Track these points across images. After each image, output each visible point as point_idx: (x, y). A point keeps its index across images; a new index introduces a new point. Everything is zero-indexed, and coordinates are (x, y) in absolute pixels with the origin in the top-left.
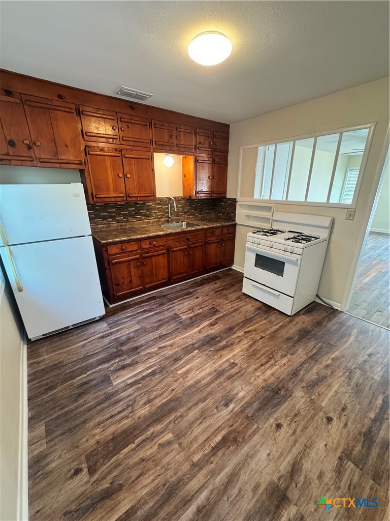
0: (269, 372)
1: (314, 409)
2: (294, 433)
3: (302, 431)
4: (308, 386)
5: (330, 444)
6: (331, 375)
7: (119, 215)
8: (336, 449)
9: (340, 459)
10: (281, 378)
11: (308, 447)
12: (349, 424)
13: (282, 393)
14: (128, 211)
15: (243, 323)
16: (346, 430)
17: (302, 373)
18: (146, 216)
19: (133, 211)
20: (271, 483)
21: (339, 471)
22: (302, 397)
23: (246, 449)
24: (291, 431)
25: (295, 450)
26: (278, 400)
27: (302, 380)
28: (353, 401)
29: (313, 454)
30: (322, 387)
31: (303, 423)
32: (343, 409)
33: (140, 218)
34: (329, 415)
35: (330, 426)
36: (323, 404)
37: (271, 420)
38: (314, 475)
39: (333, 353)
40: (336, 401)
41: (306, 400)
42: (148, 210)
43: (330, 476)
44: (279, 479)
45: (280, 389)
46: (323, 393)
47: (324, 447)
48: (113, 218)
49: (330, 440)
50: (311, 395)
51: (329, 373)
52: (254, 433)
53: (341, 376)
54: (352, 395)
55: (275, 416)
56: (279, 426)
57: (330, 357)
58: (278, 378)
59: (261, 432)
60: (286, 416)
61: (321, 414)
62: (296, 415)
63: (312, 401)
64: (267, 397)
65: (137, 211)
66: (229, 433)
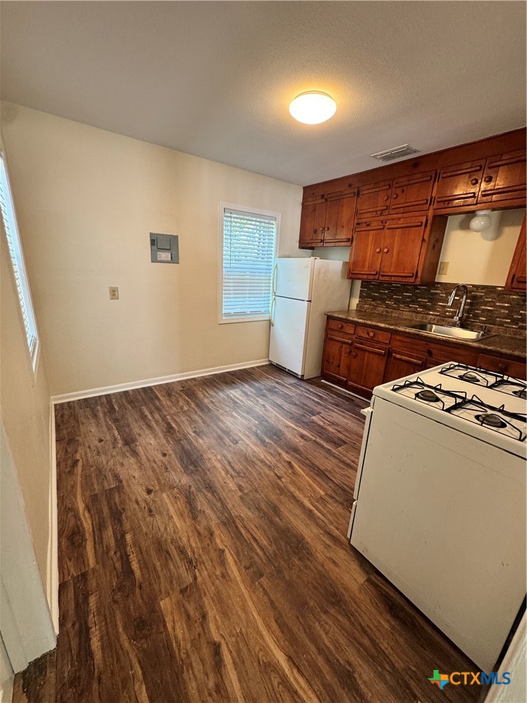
0: (219, 466)
1: (165, 484)
2: (155, 462)
3: (153, 467)
4: (189, 492)
5: (133, 480)
6: (195, 527)
7: (391, 298)
8: (127, 482)
9: (121, 482)
10: (208, 473)
11: (141, 466)
12: (136, 506)
13: (191, 467)
14: (402, 296)
15: (311, 464)
16: (134, 499)
17: (209, 495)
18: (424, 307)
19: (409, 297)
20: (137, 441)
21: (116, 477)
22: (180, 481)
23: (161, 435)
24: (157, 460)
25: (144, 458)
26: (185, 462)
27: (199, 490)
28: (153, 529)
29: (135, 466)
30: (184, 506)
31: (158, 471)
32: (150, 511)
33: (416, 308)
34: (153, 494)
35: (144, 488)
36: (164, 495)
37: (171, 452)
38: (126, 462)
39: (235, 561)
40: (162, 509)
41: (175, 483)
42: (431, 300)
43: (118, 469)
44: (136, 445)
45: (195, 467)
46: (176, 503)
47: (134, 475)
48: (383, 300)
49: (136, 482)
50: (178, 489)
51: (198, 527)
52: (167, 441)
53: (189, 540)
54: (159, 534)
55: (173, 456)
56: (164, 455)
57: (226, 550)
58: (209, 470)
59: (167, 445)
60: (169, 462)
61: (157, 488)
62: (167, 469)
63: (172, 487)
64: (192, 455)
65: (414, 298)
66: (175, 430)
